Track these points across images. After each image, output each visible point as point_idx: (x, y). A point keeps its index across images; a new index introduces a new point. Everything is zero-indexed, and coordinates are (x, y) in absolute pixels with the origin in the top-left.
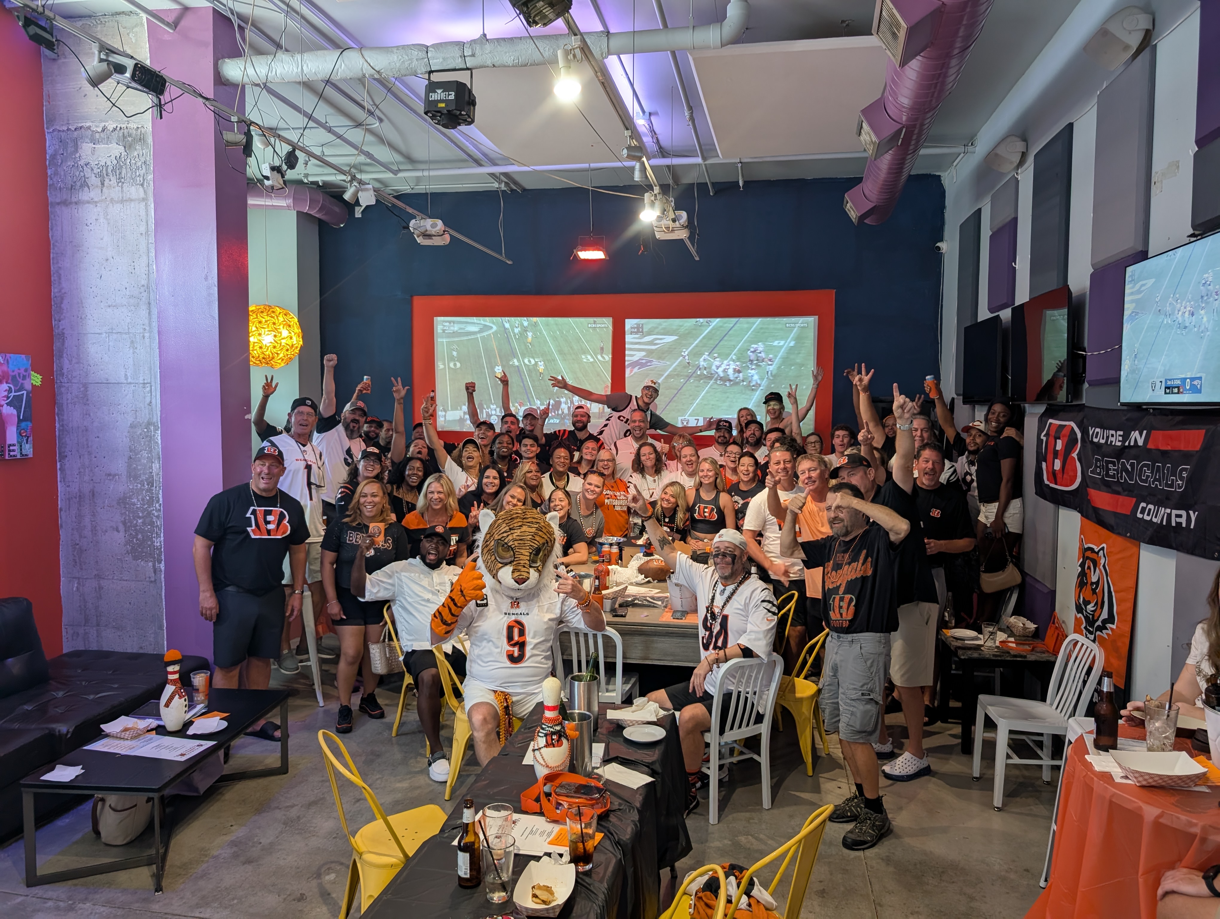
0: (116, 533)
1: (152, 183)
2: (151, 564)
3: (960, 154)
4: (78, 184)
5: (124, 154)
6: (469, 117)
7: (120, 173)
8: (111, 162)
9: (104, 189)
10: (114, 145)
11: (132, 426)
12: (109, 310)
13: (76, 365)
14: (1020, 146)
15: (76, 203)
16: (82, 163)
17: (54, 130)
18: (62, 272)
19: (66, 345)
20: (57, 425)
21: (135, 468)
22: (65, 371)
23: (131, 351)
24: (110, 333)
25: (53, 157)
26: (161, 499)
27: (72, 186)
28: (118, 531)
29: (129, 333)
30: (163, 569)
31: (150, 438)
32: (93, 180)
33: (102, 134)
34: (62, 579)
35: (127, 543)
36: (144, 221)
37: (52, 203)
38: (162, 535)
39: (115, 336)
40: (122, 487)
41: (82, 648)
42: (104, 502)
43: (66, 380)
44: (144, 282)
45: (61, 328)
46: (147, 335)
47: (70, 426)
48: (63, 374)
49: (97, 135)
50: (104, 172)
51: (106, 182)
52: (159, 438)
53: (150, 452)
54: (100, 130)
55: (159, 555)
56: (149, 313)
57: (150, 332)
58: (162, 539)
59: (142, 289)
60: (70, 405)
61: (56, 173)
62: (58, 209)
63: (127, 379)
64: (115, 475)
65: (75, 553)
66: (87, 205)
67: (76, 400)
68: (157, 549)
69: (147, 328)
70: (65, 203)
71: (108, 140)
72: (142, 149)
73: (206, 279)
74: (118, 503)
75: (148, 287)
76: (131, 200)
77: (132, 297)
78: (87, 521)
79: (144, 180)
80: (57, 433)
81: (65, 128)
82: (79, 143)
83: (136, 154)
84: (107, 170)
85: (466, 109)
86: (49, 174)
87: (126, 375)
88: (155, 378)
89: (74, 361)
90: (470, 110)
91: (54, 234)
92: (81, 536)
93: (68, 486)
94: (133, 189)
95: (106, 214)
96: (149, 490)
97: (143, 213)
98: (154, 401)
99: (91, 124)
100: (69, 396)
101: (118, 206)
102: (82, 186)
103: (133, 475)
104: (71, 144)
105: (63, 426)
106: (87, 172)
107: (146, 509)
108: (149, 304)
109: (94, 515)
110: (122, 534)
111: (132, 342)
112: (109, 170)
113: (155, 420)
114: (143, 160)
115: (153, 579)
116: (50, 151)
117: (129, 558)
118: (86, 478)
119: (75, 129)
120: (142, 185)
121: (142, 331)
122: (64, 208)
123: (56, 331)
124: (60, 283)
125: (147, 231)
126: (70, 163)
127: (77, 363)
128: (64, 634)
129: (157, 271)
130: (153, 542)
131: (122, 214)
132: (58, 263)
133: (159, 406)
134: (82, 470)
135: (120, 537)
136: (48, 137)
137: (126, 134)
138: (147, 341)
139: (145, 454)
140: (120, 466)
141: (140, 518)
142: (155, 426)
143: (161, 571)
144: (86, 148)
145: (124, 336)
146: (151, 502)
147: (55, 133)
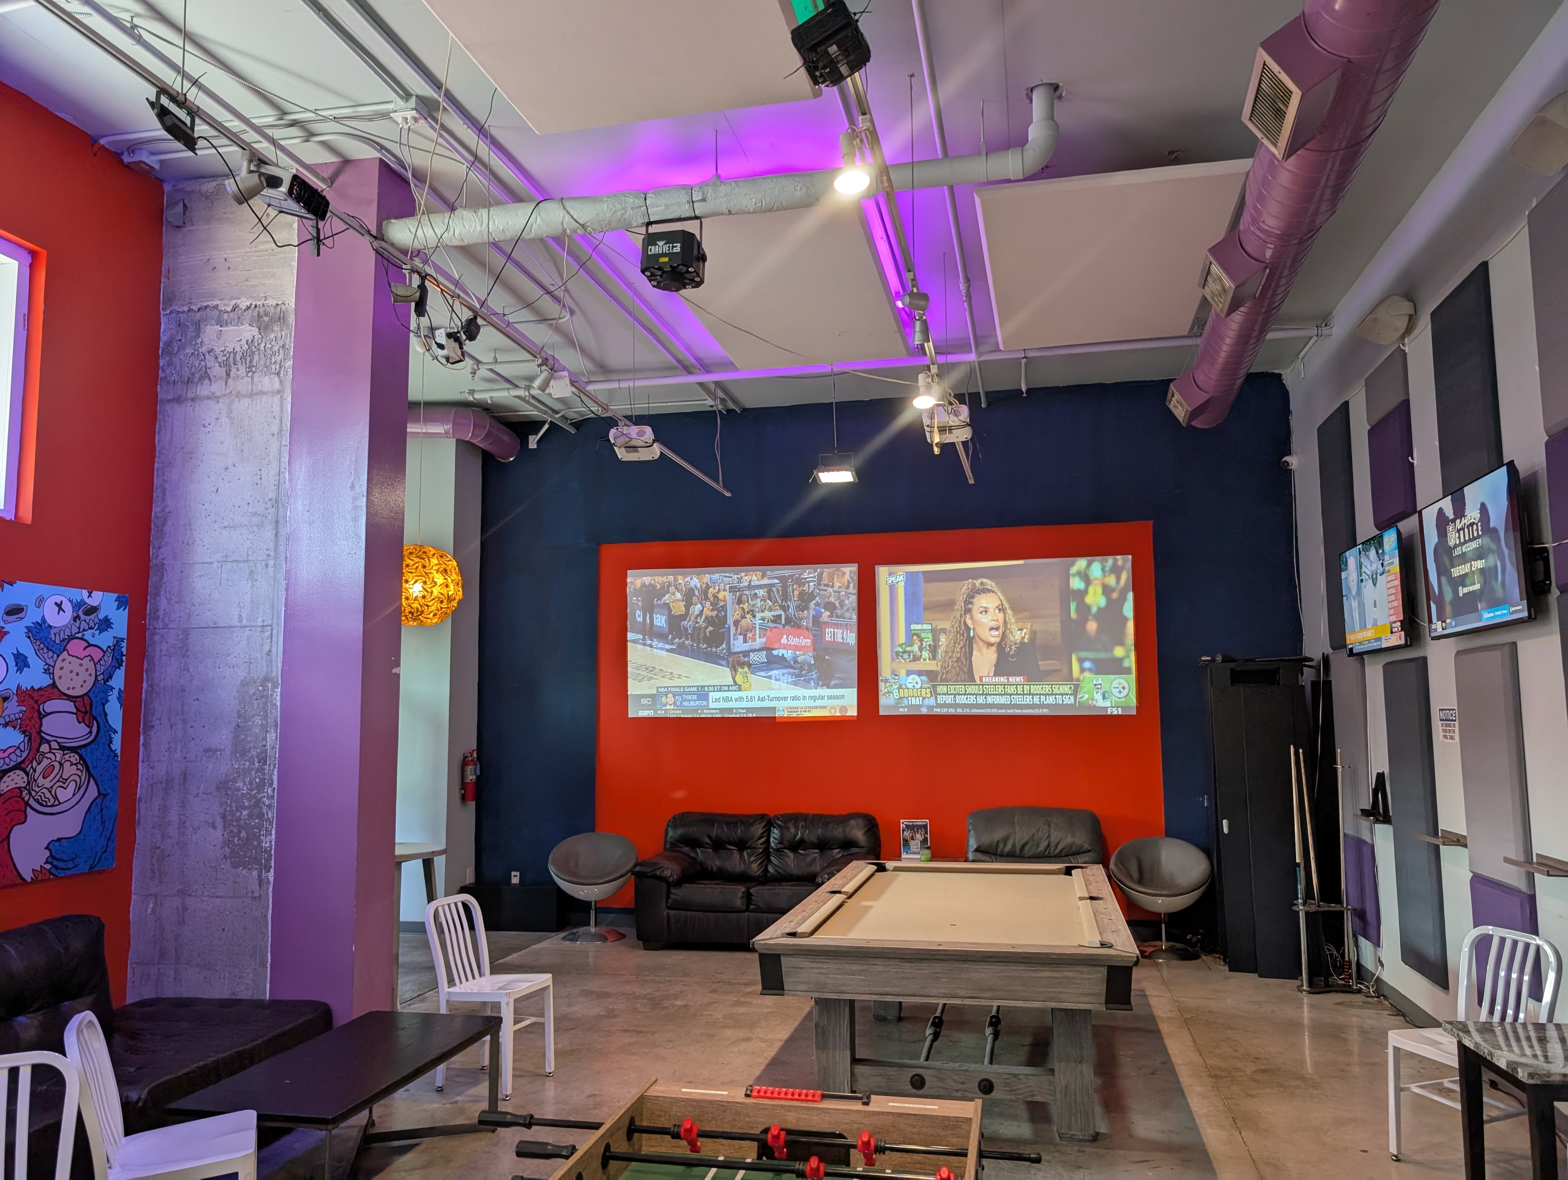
0: (211, 830)
1: (290, 371)
2: (255, 873)
3: (1311, 338)
4: (197, 376)
5: (258, 336)
6: (698, 275)
7: (251, 361)
8: (240, 348)
9: (230, 381)
10: (246, 327)
11: (244, 684)
12: (225, 532)
13: (177, 606)
14: (1406, 307)
15: (193, 400)
16: (203, 350)
17: (171, 312)
18: (167, 486)
19: (165, 578)
20: (145, 685)
21: (243, 740)
22: (161, 613)
23: (250, 584)
24: (224, 561)
25: (169, 344)
26: (275, 782)
27: (189, 379)
28: (214, 827)
29: (248, 561)
30: (272, 879)
31: (265, 698)
32: (217, 371)
33: (232, 315)
34: (134, 897)
35: (227, 843)
36: (278, 418)
37: (162, 401)
38: (273, 832)
39: (229, 565)
40: (223, 767)
41: (153, 995)
42: (198, 788)
43: (160, 625)
44: (272, 495)
45: (160, 557)
46: (271, 563)
47: (162, 685)
48: (158, 617)
49: (226, 316)
50: (231, 360)
51: (233, 372)
52: (278, 698)
53: (266, 717)
54: (229, 309)
55: (268, 860)
56: (276, 535)
57: (276, 558)
58: (273, 837)
59: (269, 504)
60: (163, 658)
61: (170, 364)
62: (168, 407)
63: (240, 621)
64: (216, 751)
65: (154, 861)
66: (206, 402)
67: (172, 650)
68: (266, 851)
69: (272, 554)
70: (179, 400)
71: (239, 321)
72: (281, 330)
73: (352, 487)
74: (218, 788)
75: (277, 501)
76: (262, 393)
77: (255, 514)
78: (173, 816)
79: (280, 367)
80: (143, 696)
81: (186, 309)
82: (202, 326)
83: (272, 336)
84: (234, 358)
85: (695, 265)
86: (161, 364)
87: (240, 616)
88: (279, 618)
89: (174, 599)
90: (698, 266)
91: (161, 440)
92: (163, 836)
93: (153, 768)
94: (266, 380)
95: (230, 411)
96: (261, 770)
97: (276, 408)
98: (274, 650)
99: (219, 302)
100: (164, 647)
101: (246, 402)
102: (201, 379)
103: (240, 750)
104: (192, 328)
105: (152, 686)
106: (210, 361)
107: (254, 796)
108: (277, 522)
109: (183, 807)
110: (220, 831)
111: (251, 572)
112: (238, 358)
113: (274, 674)
114: (281, 343)
115: (256, 894)
116: (164, 338)
117: (226, 865)
118: (178, 755)
119: (199, 310)
120: (278, 374)
121: (265, 557)
122: (176, 406)
123: (154, 562)
124: (164, 499)
125: (281, 430)
126: (189, 351)
127: (178, 603)
128: (129, 975)
129: (290, 480)
130: (260, 842)
131: (250, 411)
132: (163, 474)
133: (281, 655)
134: (172, 745)
135: (217, 835)
136: (163, 320)
137: (262, 313)
138: (271, 570)
139: (258, 720)
140: (222, 738)
141: (244, 808)
142: (273, 683)
143: (269, 882)
144: (210, 331)
145: (241, 565)
146: (261, 787)
147: (174, 315)
